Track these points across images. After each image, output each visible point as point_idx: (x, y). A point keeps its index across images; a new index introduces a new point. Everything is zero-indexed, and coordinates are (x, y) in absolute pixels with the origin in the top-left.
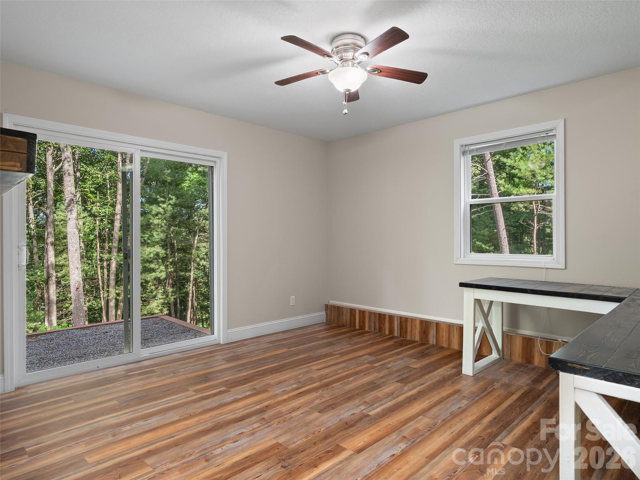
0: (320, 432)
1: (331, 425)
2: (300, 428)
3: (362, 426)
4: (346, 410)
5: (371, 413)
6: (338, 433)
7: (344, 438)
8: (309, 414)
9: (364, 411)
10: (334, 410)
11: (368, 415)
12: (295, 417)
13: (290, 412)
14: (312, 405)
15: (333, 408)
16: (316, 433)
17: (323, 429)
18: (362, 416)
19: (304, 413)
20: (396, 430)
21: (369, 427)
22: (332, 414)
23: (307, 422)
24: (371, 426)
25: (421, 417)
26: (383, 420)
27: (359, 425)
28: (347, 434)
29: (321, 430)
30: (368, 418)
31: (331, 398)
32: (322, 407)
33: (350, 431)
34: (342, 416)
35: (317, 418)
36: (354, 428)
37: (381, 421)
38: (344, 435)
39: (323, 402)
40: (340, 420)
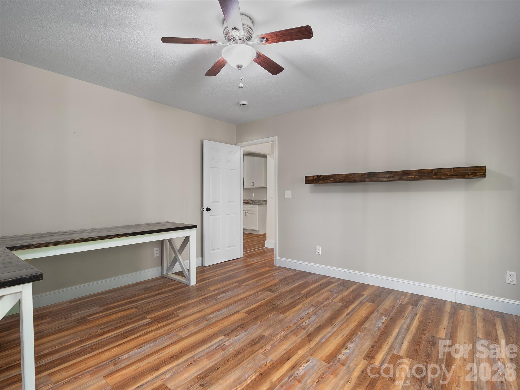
0: (261, 321)
1: (254, 326)
2: (274, 323)
3: (232, 326)
4: (242, 340)
5: (223, 337)
6: (249, 321)
7: (245, 318)
8: (271, 334)
9: (227, 339)
10: (252, 339)
11: (225, 335)
12: (281, 331)
13: (287, 335)
14: (271, 343)
15: (253, 341)
16: (262, 321)
17: (259, 323)
18: (230, 335)
19: (276, 335)
20: (211, 324)
21: (228, 326)
22: (253, 335)
23: (271, 327)
24: (226, 326)
25: (183, 337)
26: (215, 332)
27: (234, 327)
28: (243, 321)
29: (259, 322)
30: (226, 333)
31: (256, 353)
32: (263, 341)
33: (241, 323)
34: (245, 334)
35: (264, 330)
36: (238, 324)
37: (217, 331)
38: (245, 320)
39: (262, 347)
40: (247, 330)
